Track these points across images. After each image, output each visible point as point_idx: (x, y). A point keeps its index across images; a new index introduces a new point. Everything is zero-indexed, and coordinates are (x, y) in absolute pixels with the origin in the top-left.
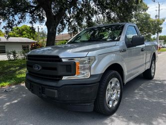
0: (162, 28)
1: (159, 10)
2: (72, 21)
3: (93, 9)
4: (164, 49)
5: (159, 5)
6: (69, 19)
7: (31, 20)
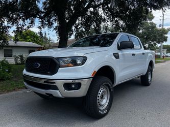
0: (167, 37)
1: (163, 20)
2: (80, 28)
3: (101, 16)
4: (167, 58)
5: (163, 14)
6: (78, 26)
7: (40, 25)
